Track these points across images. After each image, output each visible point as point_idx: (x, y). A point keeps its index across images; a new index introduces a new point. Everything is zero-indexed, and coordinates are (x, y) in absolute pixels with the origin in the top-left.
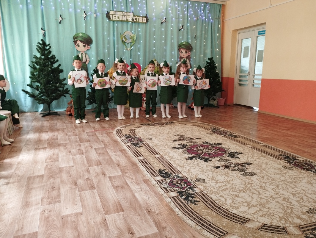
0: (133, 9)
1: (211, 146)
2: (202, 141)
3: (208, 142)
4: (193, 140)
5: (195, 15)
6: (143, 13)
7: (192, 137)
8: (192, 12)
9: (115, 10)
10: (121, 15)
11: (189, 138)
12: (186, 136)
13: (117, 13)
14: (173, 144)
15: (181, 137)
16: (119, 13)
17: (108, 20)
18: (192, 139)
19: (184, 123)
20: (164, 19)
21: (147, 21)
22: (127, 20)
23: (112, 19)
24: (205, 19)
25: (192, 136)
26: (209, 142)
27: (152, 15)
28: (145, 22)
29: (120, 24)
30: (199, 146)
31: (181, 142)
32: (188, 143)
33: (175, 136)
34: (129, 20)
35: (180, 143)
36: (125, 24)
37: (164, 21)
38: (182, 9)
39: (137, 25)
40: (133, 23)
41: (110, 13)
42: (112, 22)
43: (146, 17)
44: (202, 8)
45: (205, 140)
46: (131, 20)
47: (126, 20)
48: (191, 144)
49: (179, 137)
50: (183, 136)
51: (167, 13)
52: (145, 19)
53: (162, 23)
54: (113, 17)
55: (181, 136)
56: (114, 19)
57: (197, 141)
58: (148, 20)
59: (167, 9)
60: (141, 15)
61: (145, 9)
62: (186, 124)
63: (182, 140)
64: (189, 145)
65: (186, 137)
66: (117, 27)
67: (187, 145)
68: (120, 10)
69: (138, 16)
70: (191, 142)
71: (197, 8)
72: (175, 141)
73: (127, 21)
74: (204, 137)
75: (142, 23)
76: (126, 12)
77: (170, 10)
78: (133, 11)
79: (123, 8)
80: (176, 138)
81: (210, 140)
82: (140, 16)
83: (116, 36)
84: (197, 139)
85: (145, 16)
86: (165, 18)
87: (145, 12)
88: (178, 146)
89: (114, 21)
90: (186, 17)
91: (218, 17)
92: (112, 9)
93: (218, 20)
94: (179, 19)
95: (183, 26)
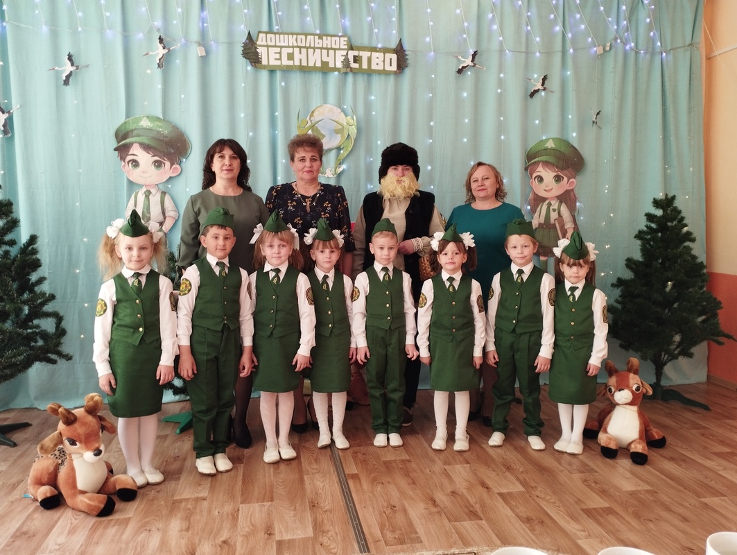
0: (348, 23)
5: (595, 37)
6: (385, 35)
8: (582, 27)
9: (276, 28)
10: (300, 48)
17: (249, 68)
22: (325, 64)
24: (636, 51)
27: (423, 42)
34: (332, 65)
36: (316, 79)
37: (471, 64)
38: (542, 17)
43: (400, 51)
44: (624, 8)
46: (339, 65)
47: (319, 64)
51: (481, 34)
52: (394, 57)
53: (460, 71)
54: (268, 57)
56: (273, 62)
58: (406, 60)
59: (480, 17)
60: (380, 46)
61: (394, 19)
66: (285, 91)
68: (296, 29)
69: (366, 49)
71: (601, 8)
73: (325, 69)
75: (384, 73)
79: (309, 19)
82: (374, 49)
83: (280, 124)
86: (472, 52)
87: (395, 32)
90: (558, 46)
91: (688, 40)
92: (265, 28)
93: (688, 54)
94: (528, 53)
95: (545, 79)
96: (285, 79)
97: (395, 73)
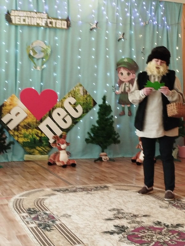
0: (46, 7)
1: (165, 229)
2: (152, 219)
3: (161, 222)
4: (137, 218)
5: (142, 19)
6: (62, 13)
7: (136, 214)
8: (138, 14)
9: (19, 8)
10: (28, 17)
11: (132, 215)
12: (126, 211)
13: (21, 14)
14: (106, 225)
15: (119, 214)
16: (25, 14)
17: (7, 24)
18: (135, 216)
19: (124, 188)
20: (95, 24)
21: (69, 26)
22: (38, 24)
23: (13, 22)
24: (158, 25)
25: (137, 210)
26: (163, 222)
27: (77, 17)
28: (65, 27)
29: (26, 30)
30: (148, 230)
31: (118, 222)
32: (129, 223)
33: (110, 210)
34: (40, 25)
35: (116, 224)
36: (34, 30)
37: (95, 27)
38: (123, 10)
39: (52, 32)
40: (46, 28)
41: (12, 14)
42: (13, 28)
43: (67, 20)
44: (153, 8)
45: (158, 218)
46: (44, 25)
47: (36, 24)
48: (134, 225)
49: (115, 212)
50: (122, 211)
51: (99, 15)
52: (66, 22)
53: (91, 30)
54: (15, 20)
55: (119, 211)
56: (17, 23)
57: (144, 219)
58: (70, 24)
59: (99, 9)
60: (60, 18)
61: (66, 8)
62: (126, 190)
63: (119, 219)
64: (131, 227)
65: (127, 213)
66: (22, 34)
67: (127, 228)
68: (26, 9)
69: (54, 19)
70: (133, 222)
71: (145, 8)
72: (109, 219)
73: (38, 26)
74: (155, 214)
75: (62, 29)
76: (36, 13)
77: (104, 10)
78: (48, 12)
79: (32, 5)
80: (110, 215)
81: (165, 219)
82: (57, 19)
83: (19, 47)
84: (144, 216)
85: (65, 18)
86: (96, 22)
87: (66, 13)
88: (113, 229)
89: (16, 26)
90: (129, 22)
91: (177, 22)
92: (14, 8)
93: (177, 27)
94: (117, 24)
95: (124, 34)
96: (22, 29)
97: (66, 29)
